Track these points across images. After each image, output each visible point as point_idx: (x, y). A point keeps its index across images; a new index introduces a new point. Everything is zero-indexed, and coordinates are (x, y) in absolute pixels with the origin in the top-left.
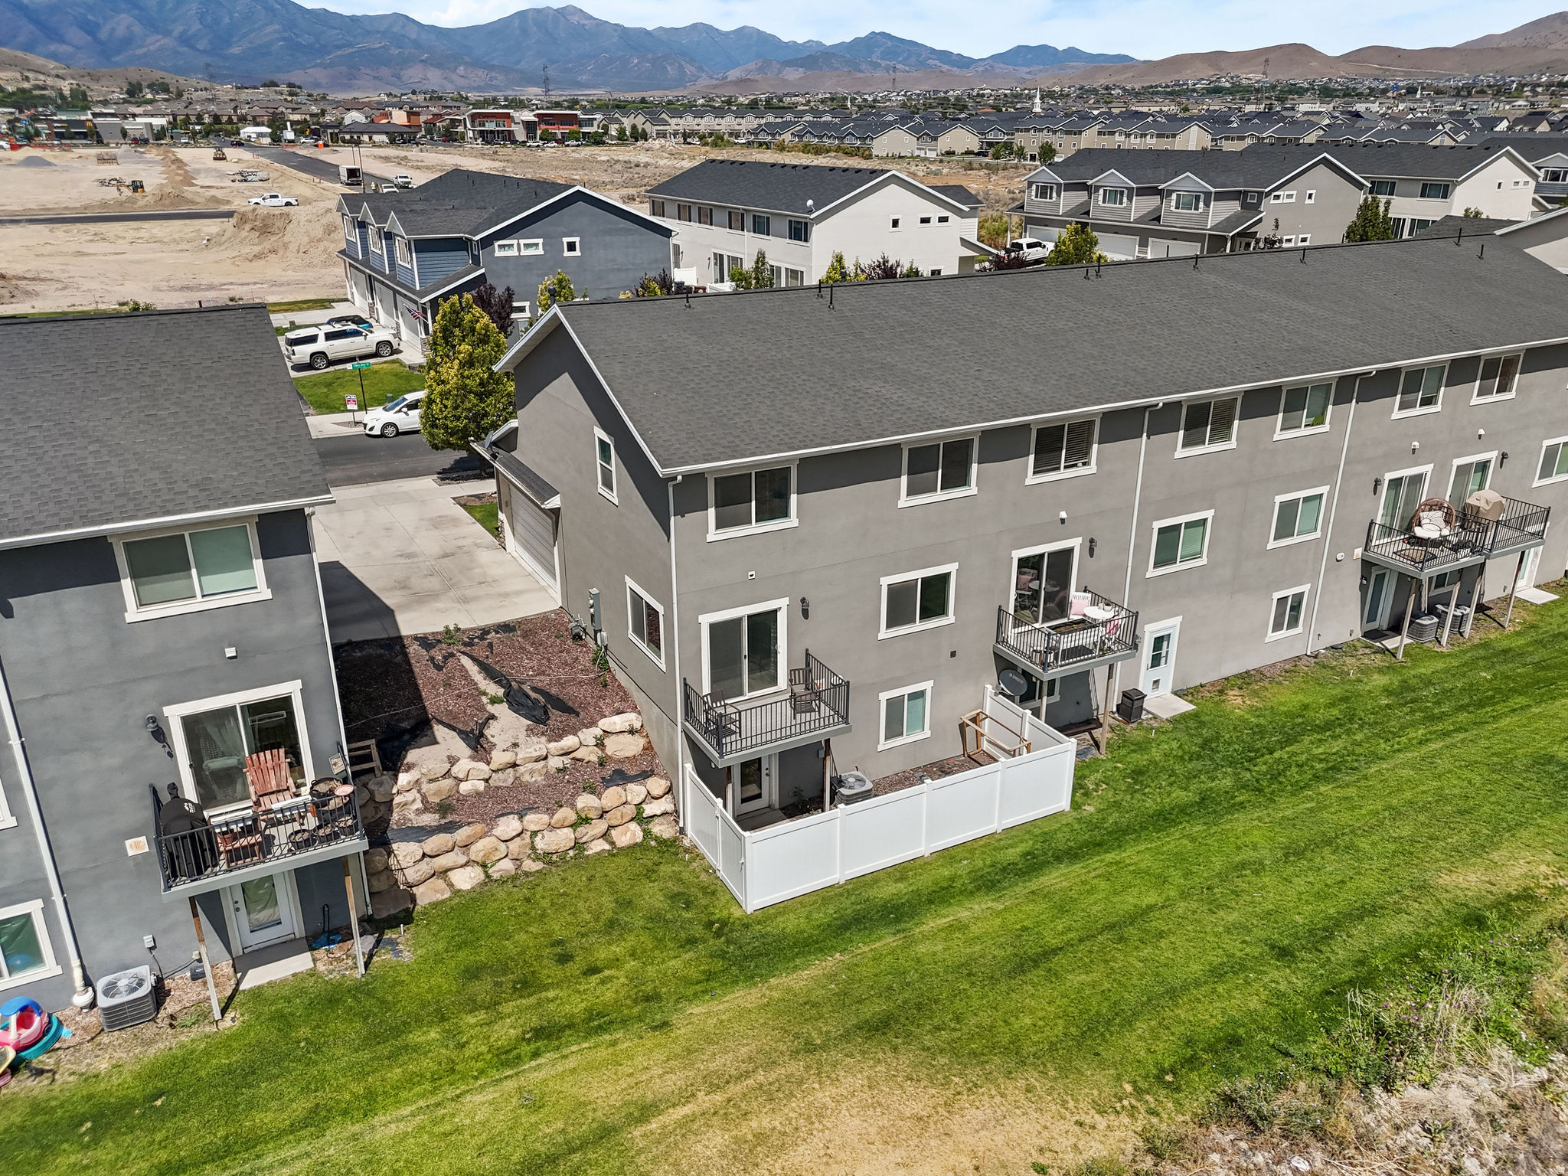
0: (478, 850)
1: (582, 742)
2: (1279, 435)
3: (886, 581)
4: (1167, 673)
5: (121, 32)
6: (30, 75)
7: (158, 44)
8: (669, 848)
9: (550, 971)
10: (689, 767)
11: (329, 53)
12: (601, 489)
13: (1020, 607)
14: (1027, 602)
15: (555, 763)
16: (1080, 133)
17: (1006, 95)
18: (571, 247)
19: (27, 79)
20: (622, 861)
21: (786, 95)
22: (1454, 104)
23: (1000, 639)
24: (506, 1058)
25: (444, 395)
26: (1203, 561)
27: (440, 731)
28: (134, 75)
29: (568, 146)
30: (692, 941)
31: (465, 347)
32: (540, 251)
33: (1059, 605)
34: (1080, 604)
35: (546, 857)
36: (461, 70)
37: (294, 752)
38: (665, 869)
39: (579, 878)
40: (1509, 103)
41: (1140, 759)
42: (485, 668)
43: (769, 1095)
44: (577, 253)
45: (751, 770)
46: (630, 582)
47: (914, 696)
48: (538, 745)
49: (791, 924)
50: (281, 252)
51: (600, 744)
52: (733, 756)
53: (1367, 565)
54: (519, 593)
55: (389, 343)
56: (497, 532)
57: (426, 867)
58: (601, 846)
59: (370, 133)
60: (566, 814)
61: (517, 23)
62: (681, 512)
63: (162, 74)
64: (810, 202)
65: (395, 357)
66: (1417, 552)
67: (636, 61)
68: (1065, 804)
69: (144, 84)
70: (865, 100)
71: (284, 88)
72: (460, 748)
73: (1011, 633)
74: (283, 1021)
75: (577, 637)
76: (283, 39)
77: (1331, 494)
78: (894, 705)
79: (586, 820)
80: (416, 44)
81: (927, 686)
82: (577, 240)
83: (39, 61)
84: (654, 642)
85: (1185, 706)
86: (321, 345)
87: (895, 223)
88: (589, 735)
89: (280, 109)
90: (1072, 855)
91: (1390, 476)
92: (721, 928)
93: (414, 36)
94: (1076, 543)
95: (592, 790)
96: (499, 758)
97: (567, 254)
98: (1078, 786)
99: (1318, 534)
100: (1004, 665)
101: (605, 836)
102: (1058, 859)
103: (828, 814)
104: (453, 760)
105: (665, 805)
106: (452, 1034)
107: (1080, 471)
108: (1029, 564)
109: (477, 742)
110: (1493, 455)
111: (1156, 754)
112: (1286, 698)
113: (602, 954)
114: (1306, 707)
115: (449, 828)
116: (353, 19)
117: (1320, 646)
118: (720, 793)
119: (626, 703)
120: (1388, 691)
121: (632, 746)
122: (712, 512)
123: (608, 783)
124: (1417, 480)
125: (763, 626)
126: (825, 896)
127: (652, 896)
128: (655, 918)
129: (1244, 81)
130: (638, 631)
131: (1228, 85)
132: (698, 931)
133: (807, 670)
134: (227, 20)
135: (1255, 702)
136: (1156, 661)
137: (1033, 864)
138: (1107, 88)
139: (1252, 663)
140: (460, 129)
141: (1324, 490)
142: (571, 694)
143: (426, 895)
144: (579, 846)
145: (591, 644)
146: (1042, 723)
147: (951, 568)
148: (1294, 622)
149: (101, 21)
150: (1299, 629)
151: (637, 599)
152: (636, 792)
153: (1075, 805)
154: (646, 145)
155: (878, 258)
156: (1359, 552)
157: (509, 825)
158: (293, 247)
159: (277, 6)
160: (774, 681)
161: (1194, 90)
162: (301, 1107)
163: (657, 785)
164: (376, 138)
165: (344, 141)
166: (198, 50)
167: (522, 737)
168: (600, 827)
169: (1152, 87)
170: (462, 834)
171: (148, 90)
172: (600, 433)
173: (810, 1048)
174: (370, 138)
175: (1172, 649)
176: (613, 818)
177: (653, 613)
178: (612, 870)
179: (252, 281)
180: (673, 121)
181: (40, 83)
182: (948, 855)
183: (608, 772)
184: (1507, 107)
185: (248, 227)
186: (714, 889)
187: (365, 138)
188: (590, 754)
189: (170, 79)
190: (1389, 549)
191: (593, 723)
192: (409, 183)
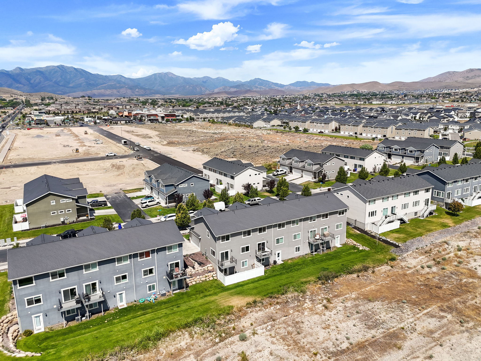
0: (195, 280)
1: (205, 268)
2: (292, 226)
3: (241, 247)
4: (280, 258)
5: (37, 81)
6: (13, 95)
7: (48, 84)
8: (216, 280)
9: (204, 291)
10: (218, 270)
11: (99, 86)
12: (207, 237)
13: (258, 250)
14: (259, 249)
15: (202, 270)
16: (305, 122)
17: (293, 97)
18: (192, 185)
19: (12, 96)
20: (211, 281)
21: (231, 97)
22: (415, 101)
23: (256, 254)
24: (202, 298)
25: (179, 218)
26: (283, 243)
27: (189, 267)
28: (43, 94)
29: (173, 123)
30: (219, 288)
31: (182, 211)
32: (187, 186)
33: (263, 249)
34: (266, 249)
35: (202, 281)
36: (137, 90)
37: (179, 268)
38: (216, 282)
39: (206, 283)
40: (430, 101)
41: (274, 269)
42: (192, 259)
43: (228, 298)
44: (193, 185)
45: (226, 270)
46: (211, 248)
47: (245, 261)
48: (200, 268)
49: (230, 287)
50: (123, 174)
51: (207, 268)
52: (223, 268)
53: (309, 243)
54: (194, 249)
55: (159, 202)
56: (189, 240)
57: (190, 281)
58: (208, 280)
59: (120, 121)
60: (204, 276)
61: (153, 77)
62: (218, 241)
63: (51, 94)
64: (234, 173)
65: (160, 205)
66: (315, 241)
67: (188, 87)
68: (263, 274)
69: (46, 97)
70: (253, 99)
71: (87, 98)
72: (192, 269)
73: (258, 253)
74: (179, 296)
75: (203, 255)
76: (85, 82)
77: (301, 233)
78: (243, 263)
79: (206, 277)
80: (124, 83)
81: (247, 260)
82: (193, 183)
83: (15, 91)
84: (214, 255)
85: (282, 262)
86: (147, 203)
87: (250, 175)
88: (206, 267)
89: (90, 108)
90: (263, 280)
91: (310, 230)
92: (223, 287)
93: (123, 81)
94: (265, 241)
95: (207, 273)
96: (196, 269)
97: (191, 186)
98: (265, 272)
99: (300, 239)
100: (257, 257)
101: (209, 279)
102: (261, 280)
103: (235, 274)
104: (191, 270)
105: (215, 275)
106: (196, 297)
107: (265, 233)
108: (259, 244)
109: (194, 268)
110: (327, 227)
111: (277, 268)
112: (296, 261)
113: (210, 290)
114: (298, 262)
115: (192, 277)
116: (106, 76)
117: (304, 254)
118: (222, 272)
119: (210, 263)
120: (310, 260)
121: (211, 268)
122: (221, 240)
123: (209, 272)
124: (315, 231)
125: (227, 253)
126: (234, 284)
127: (215, 284)
128: (215, 287)
129: (360, 92)
130: (212, 254)
131: (356, 93)
132: (220, 288)
133: (232, 258)
134: (69, 77)
135: (292, 262)
136: (278, 256)
137: (258, 280)
138: (322, 94)
139: (293, 257)
140: (144, 118)
141: (300, 233)
142: (203, 262)
143: (190, 285)
144: (206, 280)
145: (205, 256)
146: (261, 264)
147: (249, 245)
148: (299, 251)
149: (32, 78)
150: (300, 252)
151: (212, 250)
152: (212, 273)
153: (265, 274)
154: (194, 123)
155: (247, 183)
156: (307, 241)
157: (198, 277)
158: (126, 173)
159: (84, 73)
160: (228, 260)
161: (346, 95)
162: (183, 302)
163: (214, 273)
164: (122, 122)
165: (113, 123)
166: (60, 85)
167: (198, 267)
168: (208, 278)
169: (335, 93)
170: (193, 278)
171: (47, 99)
172: (207, 230)
173: (232, 295)
174: (120, 122)
175: (280, 255)
176: (209, 276)
177: (214, 252)
178: (210, 282)
179: (121, 183)
180: (201, 115)
181: (16, 98)
182: (248, 280)
183: (209, 271)
184: (430, 102)
185: (115, 167)
186: (222, 284)
187: (119, 122)
188: (207, 269)
189: (53, 95)
190: (311, 240)
191: (206, 265)
192: (139, 145)
